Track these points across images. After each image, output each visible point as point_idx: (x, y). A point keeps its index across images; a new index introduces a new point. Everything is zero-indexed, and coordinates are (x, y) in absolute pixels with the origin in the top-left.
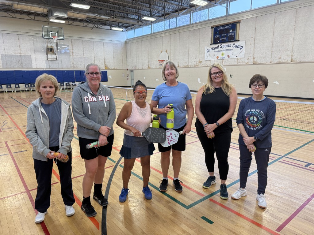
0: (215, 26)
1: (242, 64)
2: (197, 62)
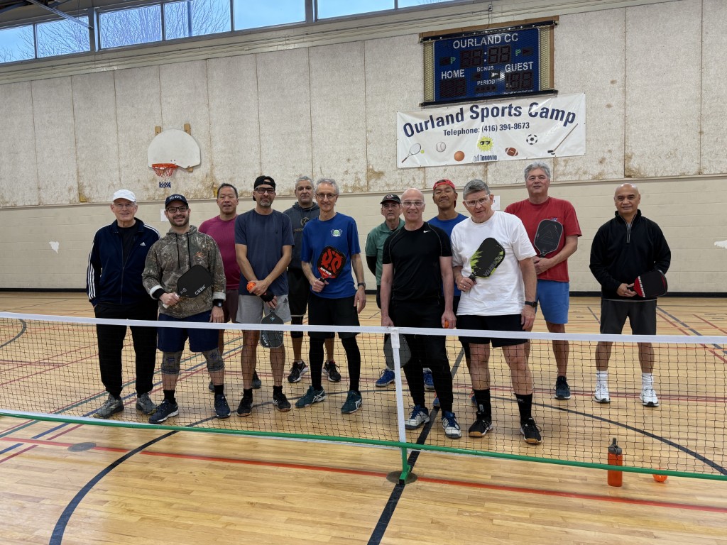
1: (575, 179)
2: (360, 176)
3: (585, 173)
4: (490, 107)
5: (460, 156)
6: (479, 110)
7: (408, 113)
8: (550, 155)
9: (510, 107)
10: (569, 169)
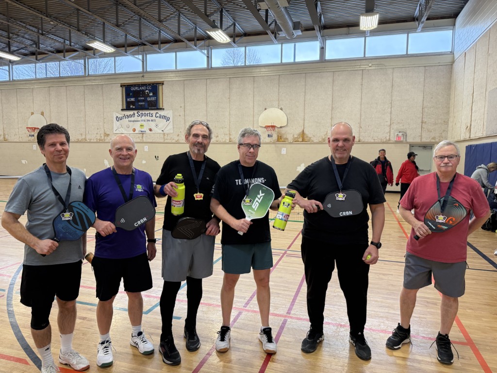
0: (127, 83)
1: (170, 141)
2: (102, 135)
3: (173, 139)
4: (143, 113)
5: (134, 130)
6: (140, 114)
7: (117, 112)
8: (162, 132)
9: (150, 113)
10: (168, 138)
